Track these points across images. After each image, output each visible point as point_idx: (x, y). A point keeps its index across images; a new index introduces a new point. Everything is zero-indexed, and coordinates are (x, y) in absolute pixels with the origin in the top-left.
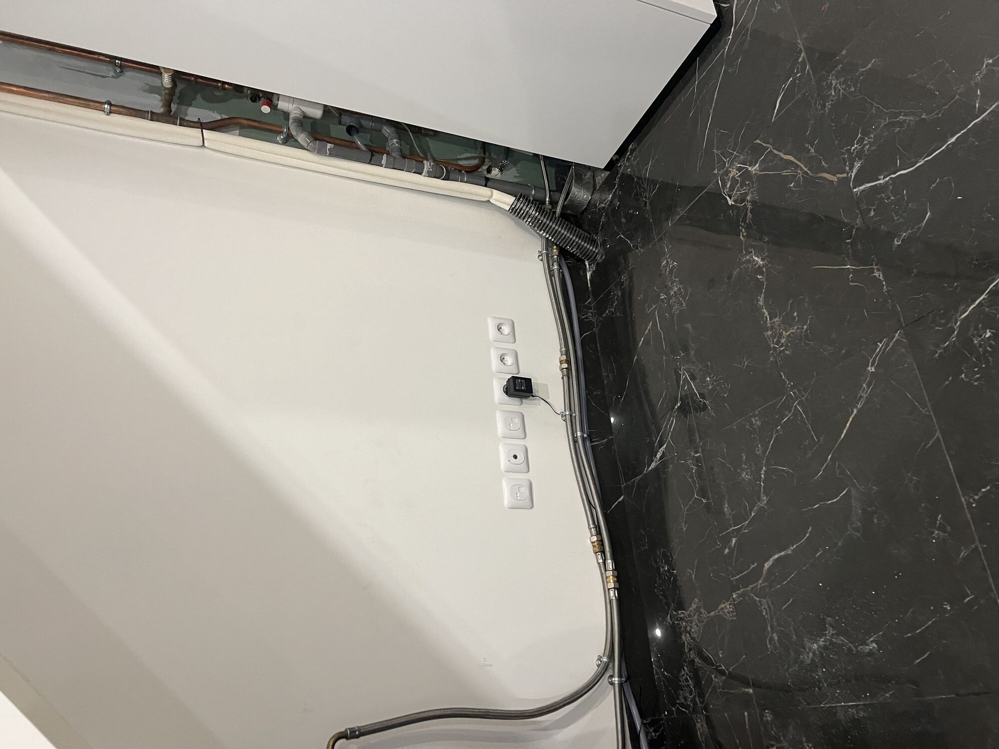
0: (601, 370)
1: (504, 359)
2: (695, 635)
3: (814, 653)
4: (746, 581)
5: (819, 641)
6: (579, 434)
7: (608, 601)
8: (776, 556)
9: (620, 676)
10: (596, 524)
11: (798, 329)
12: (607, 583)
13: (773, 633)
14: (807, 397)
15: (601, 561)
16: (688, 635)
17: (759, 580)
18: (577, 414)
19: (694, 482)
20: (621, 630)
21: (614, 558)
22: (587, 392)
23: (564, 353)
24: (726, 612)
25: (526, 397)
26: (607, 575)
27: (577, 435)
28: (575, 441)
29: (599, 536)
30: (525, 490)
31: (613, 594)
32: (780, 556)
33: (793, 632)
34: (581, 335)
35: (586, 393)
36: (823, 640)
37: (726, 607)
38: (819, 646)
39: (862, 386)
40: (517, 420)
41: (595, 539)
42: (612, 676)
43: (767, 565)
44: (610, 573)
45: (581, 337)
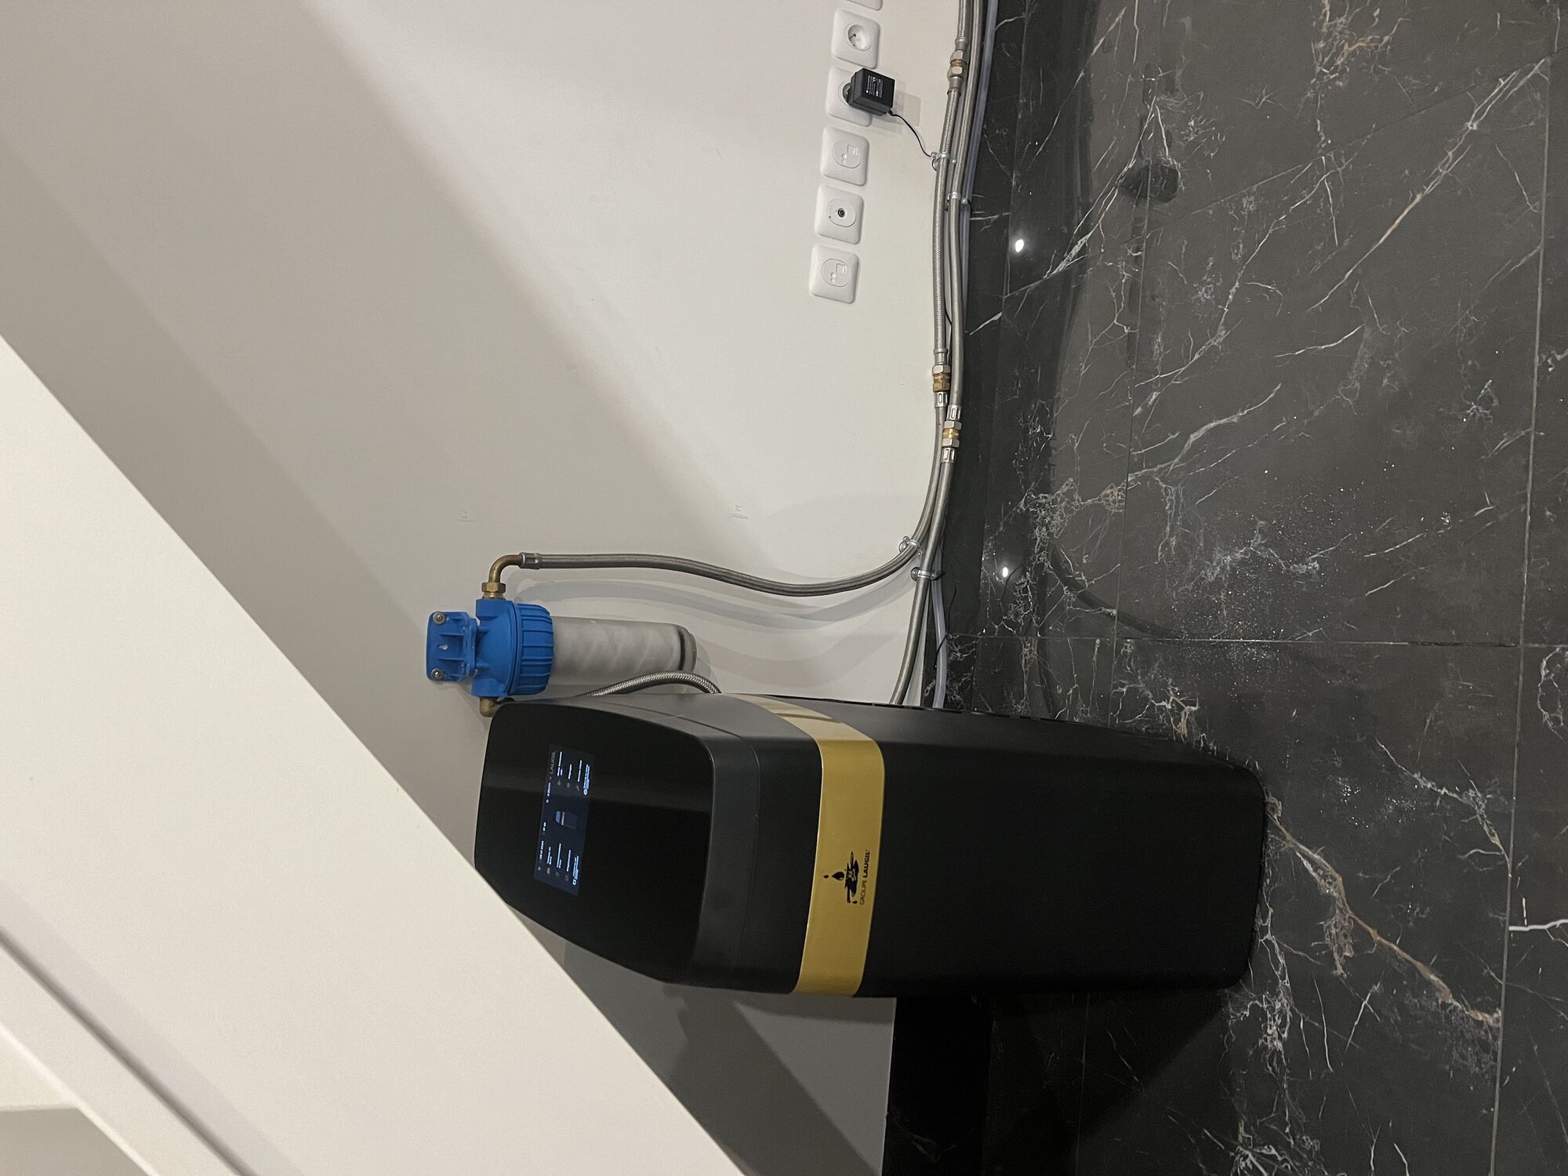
0: (1018, 93)
1: (855, 35)
2: (1053, 530)
3: (1223, 569)
4: (1153, 459)
5: (1237, 552)
6: (955, 195)
7: (938, 465)
8: (1212, 425)
9: (930, 570)
10: (948, 348)
11: (1372, 41)
12: (943, 438)
13: (1171, 535)
14: (1348, 166)
15: (941, 405)
16: (1044, 529)
17: (1174, 459)
18: (959, 161)
19: (1119, 297)
20: (946, 508)
21: (963, 403)
22: (985, 127)
23: (961, 46)
24: (1111, 500)
25: (880, 113)
26: (946, 427)
27: (950, 197)
28: (945, 209)
29: (947, 366)
30: (846, 271)
31: (947, 456)
32: (1219, 425)
33: (1202, 537)
34: (998, 22)
35: (983, 128)
36: (1242, 551)
37: (1113, 494)
38: (1234, 560)
39: (1446, 154)
40: (856, 152)
41: (940, 369)
42: (917, 569)
43: (1193, 438)
44: (950, 424)
45: (997, 25)
